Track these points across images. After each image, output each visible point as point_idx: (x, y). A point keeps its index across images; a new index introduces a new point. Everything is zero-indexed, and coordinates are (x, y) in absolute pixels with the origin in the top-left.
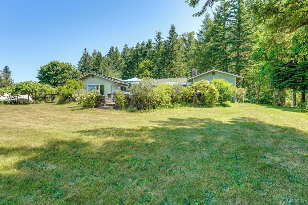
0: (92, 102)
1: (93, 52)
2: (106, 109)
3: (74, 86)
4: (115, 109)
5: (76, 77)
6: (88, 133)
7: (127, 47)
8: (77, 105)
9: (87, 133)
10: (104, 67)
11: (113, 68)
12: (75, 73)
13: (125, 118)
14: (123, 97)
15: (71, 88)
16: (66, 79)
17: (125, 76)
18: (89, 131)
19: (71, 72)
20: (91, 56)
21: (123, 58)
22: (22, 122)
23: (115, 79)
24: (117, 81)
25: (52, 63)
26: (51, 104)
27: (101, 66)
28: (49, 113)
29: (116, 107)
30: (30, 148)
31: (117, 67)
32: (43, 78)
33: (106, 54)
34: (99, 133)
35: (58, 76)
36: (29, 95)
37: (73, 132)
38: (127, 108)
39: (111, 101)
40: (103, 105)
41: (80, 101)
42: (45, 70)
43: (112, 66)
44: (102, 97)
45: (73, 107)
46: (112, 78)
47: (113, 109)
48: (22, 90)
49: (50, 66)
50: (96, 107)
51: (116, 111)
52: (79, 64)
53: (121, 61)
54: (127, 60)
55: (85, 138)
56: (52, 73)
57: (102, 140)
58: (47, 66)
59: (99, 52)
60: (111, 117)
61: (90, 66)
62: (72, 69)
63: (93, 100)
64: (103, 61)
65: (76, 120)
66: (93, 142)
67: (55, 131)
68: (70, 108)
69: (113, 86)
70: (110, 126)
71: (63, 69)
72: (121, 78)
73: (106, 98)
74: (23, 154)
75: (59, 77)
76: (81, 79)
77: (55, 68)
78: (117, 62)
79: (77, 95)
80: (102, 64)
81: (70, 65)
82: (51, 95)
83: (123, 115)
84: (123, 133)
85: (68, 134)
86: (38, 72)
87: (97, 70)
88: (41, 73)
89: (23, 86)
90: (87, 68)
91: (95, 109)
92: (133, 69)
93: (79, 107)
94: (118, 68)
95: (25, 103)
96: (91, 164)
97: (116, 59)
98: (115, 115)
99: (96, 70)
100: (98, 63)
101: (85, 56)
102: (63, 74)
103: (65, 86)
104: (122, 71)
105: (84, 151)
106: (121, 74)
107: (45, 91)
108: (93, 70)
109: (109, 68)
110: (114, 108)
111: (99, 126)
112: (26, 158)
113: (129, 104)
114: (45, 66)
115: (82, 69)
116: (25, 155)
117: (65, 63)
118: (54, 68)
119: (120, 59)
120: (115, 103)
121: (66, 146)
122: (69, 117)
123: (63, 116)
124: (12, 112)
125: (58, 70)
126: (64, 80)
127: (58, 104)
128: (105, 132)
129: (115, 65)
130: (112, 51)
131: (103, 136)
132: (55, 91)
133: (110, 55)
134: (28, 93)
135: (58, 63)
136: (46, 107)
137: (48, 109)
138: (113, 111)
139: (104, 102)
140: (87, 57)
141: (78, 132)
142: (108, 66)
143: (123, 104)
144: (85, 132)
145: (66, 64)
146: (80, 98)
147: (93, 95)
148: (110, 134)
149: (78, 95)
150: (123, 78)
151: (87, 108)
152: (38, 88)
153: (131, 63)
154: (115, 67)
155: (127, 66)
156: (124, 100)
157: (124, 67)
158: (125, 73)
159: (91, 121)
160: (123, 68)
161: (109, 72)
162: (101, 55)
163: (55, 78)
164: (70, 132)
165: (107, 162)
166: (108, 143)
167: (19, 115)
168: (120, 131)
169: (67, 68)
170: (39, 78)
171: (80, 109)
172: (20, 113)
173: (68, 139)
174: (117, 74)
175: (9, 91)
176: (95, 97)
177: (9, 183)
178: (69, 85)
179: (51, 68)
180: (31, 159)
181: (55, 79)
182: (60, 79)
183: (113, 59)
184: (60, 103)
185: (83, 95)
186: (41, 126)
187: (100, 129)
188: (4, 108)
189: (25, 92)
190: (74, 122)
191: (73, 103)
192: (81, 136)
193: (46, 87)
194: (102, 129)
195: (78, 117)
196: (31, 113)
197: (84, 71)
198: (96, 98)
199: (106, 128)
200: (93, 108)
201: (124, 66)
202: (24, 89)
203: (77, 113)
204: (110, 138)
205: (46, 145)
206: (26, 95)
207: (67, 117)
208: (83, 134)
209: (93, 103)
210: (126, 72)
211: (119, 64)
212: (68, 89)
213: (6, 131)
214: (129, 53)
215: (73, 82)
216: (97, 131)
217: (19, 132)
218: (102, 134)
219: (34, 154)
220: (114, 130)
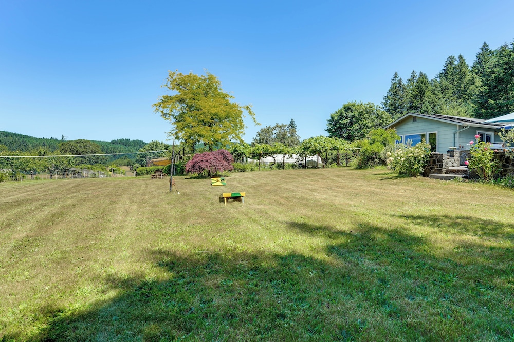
0: (416, 166)
1: (409, 77)
2: (446, 179)
3: (382, 138)
4: (467, 180)
5: (380, 124)
6: (419, 221)
7: (486, 50)
8: (389, 171)
9: (417, 221)
10: (433, 100)
11: (452, 98)
12: (379, 117)
13: (498, 200)
14: (488, 155)
15: (376, 143)
16: (365, 129)
17: (483, 110)
18: (419, 217)
19: (374, 117)
20: (407, 84)
21: (477, 73)
22: (318, 193)
23: (462, 120)
24: (468, 123)
25: (345, 108)
26: (346, 168)
27: (426, 99)
28: (347, 181)
29: (471, 176)
30: (336, 231)
31: (462, 95)
32: (334, 130)
33: (438, 73)
34: (442, 224)
35: (354, 126)
36: (319, 155)
37: (393, 216)
38: (499, 179)
39: (455, 165)
40: (440, 172)
41: (394, 164)
42: (336, 119)
43: (451, 95)
44: (436, 157)
45: (382, 174)
46: (455, 119)
47: (462, 179)
48: (311, 149)
49: (344, 112)
50: (424, 175)
51: (470, 184)
52: (384, 101)
53: (472, 82)
54: (489, 76)
55: (416, 229)
56: (345, 121)
57: (450, 237)
58: (339, 112)
59: (421, 73)
60: (460, 195)
61: (404, 102)
62: (375, 111)
63: (419, 163)
64: (430, 88)
65: (392, 197)
66: (433, 240)
67: (363, 210)
68: (378, 176)
69: (457, 135)
70: (464, 214)
71: (361, 114)
72: (473, 115)
73: (445, 157)
74: (329, 237)
75: (356, 126)
76: (392, 127)
77: (350, 114)
78: (462, 86)
79: (389, 153)
80: (428, 94)
81: (371, 105)
82: (344, 155)
83: (491, 194)
84: (499, 231)
85: (384, 218)
86: (327, 123)
87: (419, 107)
88: (331, 124)
89: (312, 144)
90: (398, 107)
91: (424, 178)
92: (506, 92)
93: (392, 173)
94: (464, 96)
95: (313, 167)
96: (438, 278)
97: (460, 79)
98: (469, 193)
99: (416, 108)
100: (420, 94)
101: (396, 86)
102: (361, 121)
103: (366, 141)
104: (475, 102)
105: (419, 251)
106: (473, 107)
107: (338, 150)
108: (411, 108)
109: (443, 101)
110: (466, 178)
111: (438, 211)
112: (334, 242)
113: (505, 171)
114: (336, 113)
115: (390, 108)
116: (332, 238)
117: (363, 104)
118: (348, 114)
119: (469, 77)
120: (467, 169)
121: (386, 237)
122: (378, 190)
123: (369, 188)
124: (304, 178)
125: (353, 117)
126: (362, 131)
127: (357, 169)
128: (454, 225)
129: (457, 92)
130: (449, 66)
131: (452, 231)
132: (351, 149)
133: (445, 74)
134: (317, 153)
135: (354, 106)
136: (340, 173)
137: (344, 176)
138: (465, 184)
139: (441, 166)
140: (398, 87)
141: (401, 217)
142: (440, 95)
143: (489, 171)
144: (414, 218)
145: (365, 104)
146: (395, 158)
147: (418, 153)
148: (467, 230)
149: (391, 154)
150: (479, 116)
151: (407, 177)
152: (330, 145)
153: (499, 81)
154: (456, 96)
155: (490, 89)
156: (491, 161)
157: (481, 92)
158: (482, 105)
159: (419, 201)
160: (478, 95)
161: (444, 107)
162: (426, 78)
163: (350, 128)
164: (386, 215)
165: (472, 284)
166: (467, 246)
167: (312, 183)
168: (490, 227)
169: (368, 111)
170: (329, 131)
171: (394, 177)
172: (312, 181)
173: (385, 226)
174: (463, 109)
175: (297, 150)
176: (422, 156)
177: (323, 271)
178: (373, 138)
179: (345, 115)
180: (341, 246)
181: (349, 130)
182: (356, 130)
183: (453, 80)
184: (360, 167)
185: (399, 153)
186: (342, 201)
187: (442, 216)
188: (294, 173)
189: (314, 152)
190: (389, 199)
191: (380, 166)
192: (408, 224)
193: (338, 143)
194: (445, 216)
195: (395, 191)
196: (325, 181)
197: (394, 111)
198: (424, 158)
199: (454, 216)
200: (419, 177)
201: (482, 90)
202: (314, 148)
203: (390, 184)
204: (469, 238)
205: (356, 230)
206: (315, 156)
207: (376, 190)
208: (409, 221)
209: (418, 168)
210: (487, 102)
211: (468, 88)
212: (371, 144)
213: (304, 202)
214: (493, 60)
215: (380, 133)
216: (437, 219)
217: (317, 205)
218: (449, 226)
219: (342, 240)
220: (476, 223)
